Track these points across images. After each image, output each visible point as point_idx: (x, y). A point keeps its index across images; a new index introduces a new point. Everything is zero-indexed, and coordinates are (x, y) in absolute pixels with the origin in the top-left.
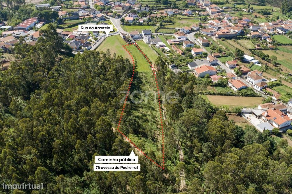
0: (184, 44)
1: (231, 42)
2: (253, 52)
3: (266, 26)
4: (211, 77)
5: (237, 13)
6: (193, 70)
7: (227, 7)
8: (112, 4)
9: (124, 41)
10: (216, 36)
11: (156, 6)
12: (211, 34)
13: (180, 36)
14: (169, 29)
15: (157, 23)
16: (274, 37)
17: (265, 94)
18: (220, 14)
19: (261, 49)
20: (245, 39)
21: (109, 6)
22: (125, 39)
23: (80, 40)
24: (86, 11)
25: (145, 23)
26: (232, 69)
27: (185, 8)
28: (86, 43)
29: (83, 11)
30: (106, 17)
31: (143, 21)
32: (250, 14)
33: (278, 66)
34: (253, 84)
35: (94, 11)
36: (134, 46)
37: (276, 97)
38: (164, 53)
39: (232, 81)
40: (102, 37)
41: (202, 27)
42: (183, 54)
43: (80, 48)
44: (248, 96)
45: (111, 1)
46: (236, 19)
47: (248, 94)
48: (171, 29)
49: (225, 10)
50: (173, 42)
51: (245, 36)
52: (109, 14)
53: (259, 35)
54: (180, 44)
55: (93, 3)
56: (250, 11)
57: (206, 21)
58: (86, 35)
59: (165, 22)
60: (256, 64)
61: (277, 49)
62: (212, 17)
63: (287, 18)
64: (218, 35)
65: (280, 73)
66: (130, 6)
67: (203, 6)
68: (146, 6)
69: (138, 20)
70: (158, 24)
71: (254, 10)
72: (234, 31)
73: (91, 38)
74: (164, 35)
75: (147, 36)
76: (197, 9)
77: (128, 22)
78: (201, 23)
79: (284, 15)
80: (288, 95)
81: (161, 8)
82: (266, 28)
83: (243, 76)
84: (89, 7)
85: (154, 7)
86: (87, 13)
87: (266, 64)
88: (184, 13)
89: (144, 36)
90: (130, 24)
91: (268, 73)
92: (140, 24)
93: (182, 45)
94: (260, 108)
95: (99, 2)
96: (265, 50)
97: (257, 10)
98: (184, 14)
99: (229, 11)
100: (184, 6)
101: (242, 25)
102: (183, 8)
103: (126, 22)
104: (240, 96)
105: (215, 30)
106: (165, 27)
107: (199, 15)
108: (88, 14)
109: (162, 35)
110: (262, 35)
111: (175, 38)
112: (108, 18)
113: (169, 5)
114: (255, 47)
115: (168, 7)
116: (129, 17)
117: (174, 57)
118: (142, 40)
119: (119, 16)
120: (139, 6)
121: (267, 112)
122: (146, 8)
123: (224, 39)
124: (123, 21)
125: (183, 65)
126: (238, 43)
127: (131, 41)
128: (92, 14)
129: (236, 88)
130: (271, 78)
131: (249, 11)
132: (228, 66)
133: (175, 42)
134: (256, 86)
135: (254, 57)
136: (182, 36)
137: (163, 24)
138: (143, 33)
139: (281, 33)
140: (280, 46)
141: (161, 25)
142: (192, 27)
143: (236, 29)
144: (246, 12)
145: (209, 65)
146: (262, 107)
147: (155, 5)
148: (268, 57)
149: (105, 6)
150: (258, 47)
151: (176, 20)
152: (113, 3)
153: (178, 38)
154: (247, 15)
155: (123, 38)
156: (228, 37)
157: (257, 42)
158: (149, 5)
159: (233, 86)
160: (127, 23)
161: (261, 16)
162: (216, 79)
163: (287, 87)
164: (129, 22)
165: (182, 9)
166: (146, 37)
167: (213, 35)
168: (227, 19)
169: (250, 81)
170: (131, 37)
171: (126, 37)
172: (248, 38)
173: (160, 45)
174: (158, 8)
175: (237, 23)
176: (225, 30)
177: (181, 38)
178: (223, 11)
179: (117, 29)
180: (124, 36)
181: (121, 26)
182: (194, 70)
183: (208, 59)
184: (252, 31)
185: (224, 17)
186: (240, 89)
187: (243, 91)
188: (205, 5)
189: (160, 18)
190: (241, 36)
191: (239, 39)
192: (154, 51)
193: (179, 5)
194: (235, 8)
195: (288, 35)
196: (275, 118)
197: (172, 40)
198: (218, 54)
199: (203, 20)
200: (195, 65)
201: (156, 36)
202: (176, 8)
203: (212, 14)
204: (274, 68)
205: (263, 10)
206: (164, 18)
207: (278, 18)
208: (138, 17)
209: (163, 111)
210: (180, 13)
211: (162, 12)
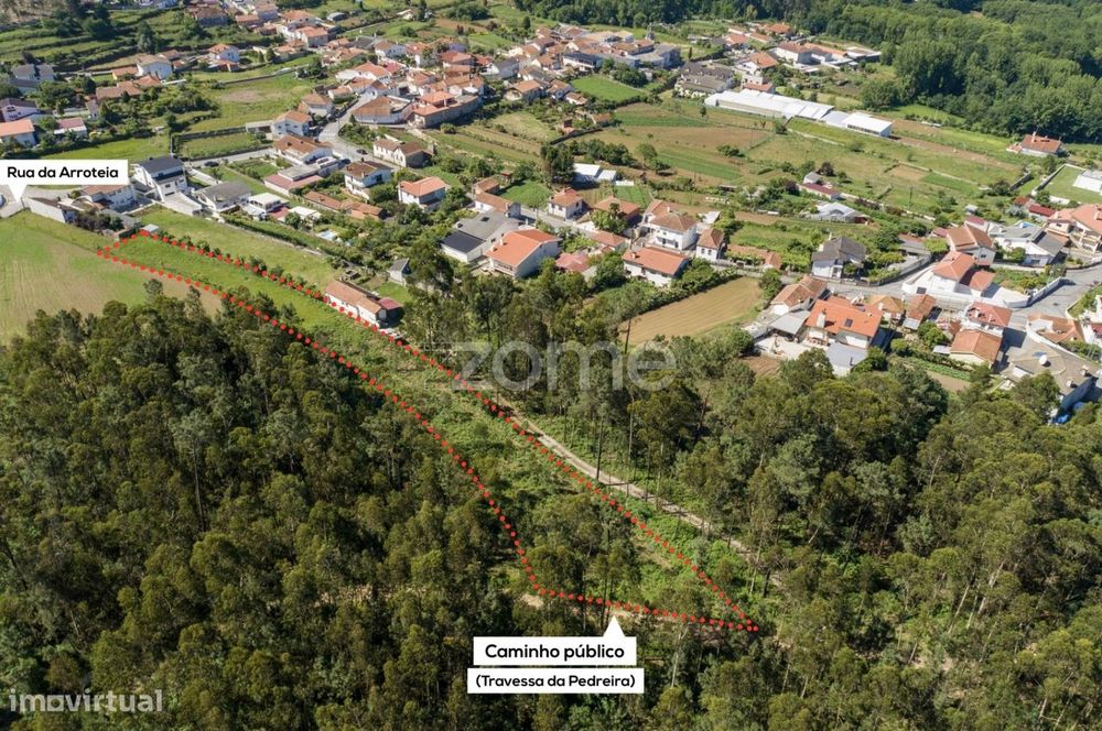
0: (347, 178)
1: (475, 129)
3: (528, 56)
4: (559, 264)
5: (393, 30)
6: (476, 261)
7: (338, 14)
9: (81, 230)
10: (417, 120)
11: (74, 52)
12: (395, 118)
14: (220, 134)
15: (149, 121)
16: (576, 84)
17: (741, 266)
18: (344, 41)
19: (581, 134)
20: (509, 112)
22: (78, 220)
25: (99, 134)
26: (581, 220)
31: (84, 128)
32: (432, 26)
33: (672, 174)
34: (680, 248)
36: (156, 241)
37: (772, 262)
38: (307, 234)
39: (637, 257)
41: (338, 101)
42: (383, 215)
44: (710, 288)
46: (431, 51)
47: (707, 282)
48: (227, 132)
49: (343, 23)
50: (297, 179)
51: (503, 102)
53: (540, 90)
54: (330, 181)
56: (426, 16)
57: (324, 77)
59: (181, 112)
60: (618, 183)
61: (619, 122)
62: (333, 59)
64: (426, 117)
65: (700, 192)
67: (261, 24)
68: (21, 58)
69: (57, 126)
70: (158, 125)
71: (433, 10)
72: (464, 93)
74: (227, 161)
75: (172, 184)
76: (248, 37)
77: (19, 145)
78: (321, 88)
80: (796, 248)
81: (98, 56)
82: (536, 63)
83: (630, 231)
85: (64, 56)
87: (642, 176)
88: (214, 59)
89: (160, 190)
90: (30, 152)
91: (674, 201)
92: (78, 143)
93: (341, 181)
94: (780, 309)
96: (593, 132)
97: (439, 9)
98: (213, 65)
99: (357, 27)
100: (192, 35)
101: (467, 68)
103: (11, 147)
104: (690, 294)
105: (399, 103)
106: (195, 129)
107: (275, 60)
110: (547, 88)
111: (290, 166)
113: (127, 39)
114: (562, 132)
115: (126, 48)
117: (365, 235)
118: (161, 207)
121: (824, 313)
122: (37, 70)
123: (450, 126)
126: (504, 131)
127: (119, 221)
129: (665, 275)
130: (700, 215)
131: (422, 18)
132: (563, 213)
133: (301, 178)
134: (699, 249)
135: (593, 163)
136: (317, 150)
137: (181, 119)
138: (144, 176)
139: (584, 70)
140: (616, 111)
141: (175, 127)
142: (303, 107)
143: (466, 83)
144: (411, 20)
146: (788, 306)
147: (66, 50)
148: (626, 151)
150: (571, 129)
153: (301, 163)
155: (64, 221)
156: (455, 118)
157: (549, 112)
158: (37, 54)
159: (648, 273)
160: (16, 149)
161: (476, 28)
162: (581, 267)
163: (759, 226)
164: (21, 141)
165: (188, 48)
167: (403, 122)
168: (388, 56)
169: (664, 241)
170: (99, 206)
171: (76, 211)
172: (515, 107)
173: (268, 207)
174: (85, 59)
175: (440, 64)
177: (316, 158)
178: (340, 30)
180: (65, 212)
182: (483, 257)
183: (482, 208)
184: (505, 79)
185: (373, 50)
186: (679, 275)
187: (688, 277)
188: (265, 19)
189: (147, 98)
190: (486, 106)
191: (491, 115)
192: (259, 235)
193: (166, 32)
194: (366, 11)
195: (606, 73)
196: (849, 323)
197: (287, 176)
198: (491, 183)
199: (314, 74)
200: (475, 242)
201: (202, 176)
202: (163, 46)
203: (313, 46)
204: (669, 180)
205: (460, 6)
206: (163, 98)
207: (527, 24)
208: (43, 112)
209: (540, 439)
210: (195, 63)
211: (123, 72)
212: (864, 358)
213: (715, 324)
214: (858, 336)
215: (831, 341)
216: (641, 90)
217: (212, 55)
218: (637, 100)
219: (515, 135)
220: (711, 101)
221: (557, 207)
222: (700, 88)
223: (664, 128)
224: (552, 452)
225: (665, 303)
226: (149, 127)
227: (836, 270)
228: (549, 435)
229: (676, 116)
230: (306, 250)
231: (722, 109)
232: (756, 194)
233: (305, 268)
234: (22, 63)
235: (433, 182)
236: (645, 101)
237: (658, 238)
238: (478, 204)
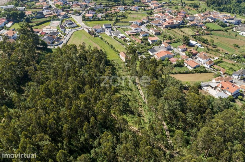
0: (140, 34)
1: (176, 30)
2: (194, 38)
3: (199, 16)
4: (170, 59)
5: (174, 7)
6: (153, 55)
7: (164, 3)
8: (70, 3)
9: (89, 34)
10: (163, 26)
12: (159, 25)
13: (136, 27)
14: (124, 22)
16: (207, 24)
17: (214, 70)
18: (161, 8)
19: (200, 35)
20: (186, 28)
21: (68, 5)
22: (90, 33)
23: (52, 35)
24: (50, 11)
25: (103, 19)
26: (183, 52)
27: (132, 4)
28: (57, 38)
29: (46, 10)
30: (68, 15)
31: (101, 17)
32: (184, 8)
33: (216, 48)
34: (203, 63)
35: (57, 10)
36: (99, 39)
37: (222, 71)
38: (126, 43)
39: (187, 62)
40: (69, 32)
41: (150, 20)
42: (142, 42)
43: (53, 43)
44: (202, 73)
45: (69, 1)
46: (176, 12)
47: (202, 71)
48: (125, 22)
49: (164, 5)
50: (131, 33)
51: (186, 25)
52: (70, 12)
53: (196, 24)
54: (137, 34)
55: (53, 3)
56: (183, 5)
57: (152, 14)
58: (55, 31)
59: (120, 17)
60: (200, 47)
61: (212, 34)
62: (156, 11)
63: (211, 9)
64: (165, 25)
65: (219, 53)
66: (86, 4)
67: (146, 3)
68: (99, 4)
69: (97, 16)
70: (114, 19)
71: (186, 4)
72: (177, 22)
73: (60, 33)
74: (121, 27)
75: (108, 29)
76: (142, 5)
77: (89, 18)
78: (149, 17)
79: (209, 7)
80: (231, 69)
81: (113, 5)
82: (200, 18)
83: (193, 57)
84: (50, 7)
85: (107, 4)
86: (50, 12)
87: (207, 47)
88: (133, 9)
89: (106, 30)
90: (90, 20)
91: (210, 53)
92: (99, 20)
93: (139, 35)
94: (214, 81)
95: (58, 2)
96: (203, 35)
97: (188, 4)
98: (132, 9)
99: (167, 6)
100: (131, 3)
101: (181, 17)
102: (131, 5)
103: (87, 19)
104: (196, 73)
105: (161, 21)
106: (120, 21)
107: (145, 10)
108: (51, 13)
109: (119, 28)
110: (198, 24)
111: (132, 30)
112: (70, 16)
113: (119, 2)
114: (195, 34)
115: (118, 4)
116: (89, 14)
117: (135, 45)
118: (105, 33)
119: (80, 14)
120: (93, 4)
121: (222, 84)
122: (100, 6)
123: (170, 28)
124: (84, 17)
125: (145, 52)
126: (182, 31)
127: (96, 34)
128: (55, 12)
129: (192, 67)
130: (214, 57)
131: (182, 5)
132: (180, 50)
133: (132, 33)
134: (205, 64)
135: (197, 41)
136: (138, 28)
137: (118, 18)
138: (104, 27)
139: (211, 21)
140: (213, 32)
141: (117, 20)
142: (142, 20)
143: (178, 20)
144: (180, 6)
145: (165, 50)
146: (216, 81)
147: (107, 3)
148: (207, 41)
149: (64, 5)
150: (198, 34)
151: (127, 15)
152: (71, 2)
153: (134, 30)
154: (182, 8)
155: (87, 32)
156: (172, 27)
157: (195, 29)
158: (102, 3)
159: (188, 66)
160: (88, 19)
161: (193, 9)
162: (174, 61)
163: (228, 63)
164: (90, 18)
165: (130, 6)
166: (107, 30)
167: (161, 26)
168: (168, 12)
169: (199, 61)
170: (94, 31)
171: (90, 31)
172: (188, 27)
173: (121, 36)
174: (110, 5)
175: (177, 15)
176: (170, 21)
177: (137, 29)
178: (162, 6)
179: (80, 24)
180: (88, 31)
181: (83, 22)
182: (155, 55)
183: (163, 45)
184: (190, 21)
185: (165, 11)
186: (195, 68)
187: (197, 69)
188: (148, 2)
189: (115, 14)
190: (181, 25)
191: (181, 27)
192: (117, 41)
193: (127, 2)
194: (171, 3)
195: (217, 23)
196: (228, 88)
197: (130, 32)
198: (169, 41)
199: (150, 14)
200: (155, 51)
201: (115, 29)
202: (125, 4)
203: (155, 8)
204: (214, 49)
205: (192, 4)
206: (118, 14)
207: (206, 10)
208: (96, 13)
209: (140, 91)
210: (129, 9)
211: (114, 8)
212: (227, 97)
213: (197, 80)
214: (229, 92)
215: (222, 91)
216: (223, 28)
217: (133, 8)
218: (221, 30)
219: (184, 33)
220: (241, 34)
221: (179, 48)
222: (240, 30)
223: (223, 37)
224: (140, 93)
225: (188, 73)
226: (112, 19)
227: (239, 77)
228: (142, 90)
229: (228, 35)
230: (123, 46)
231: (243, 36)
232: (232, 56)
233: (121, 49)
234: (99, 5)
235: (157, 38)
236: (222, 31)
237: (198, 60)
238: (162, 44)
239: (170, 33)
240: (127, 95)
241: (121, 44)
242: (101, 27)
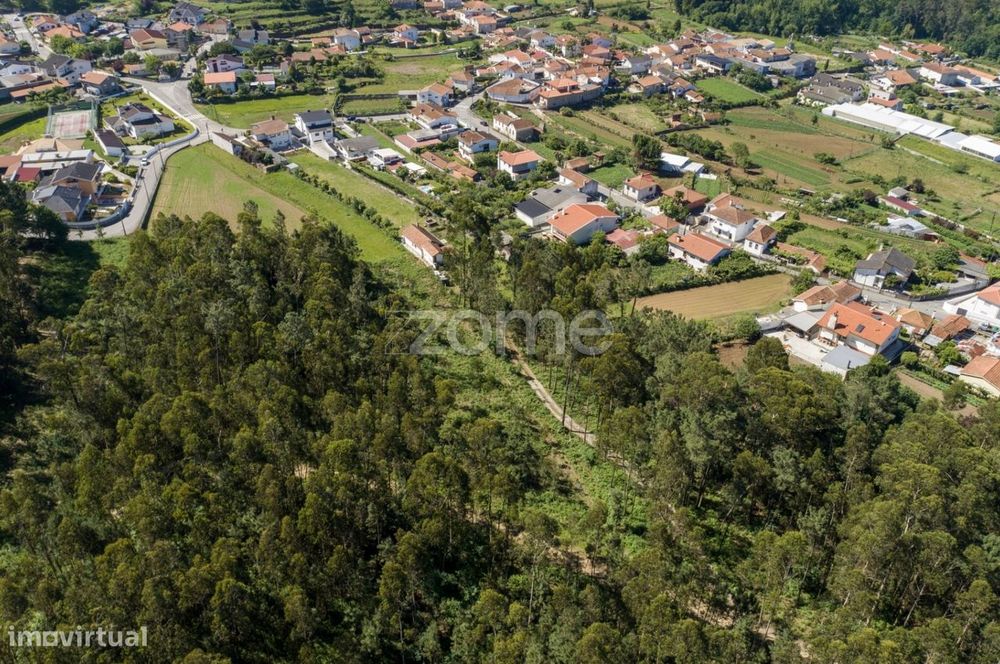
0: (460, 144)
1: (591, 115)
2: (671, 140)
3: (664, 55)
4: (610, 237)
5: (556, 24)
6: (540, 226)
7: (514, 6)
8: (115, 28)
9: (242, 162)
10: (541, 102)
11: (289, 22)
12: (522, 98)
13: (437, 117)
14: (377, 97)
15: (325, 82)
16: (700, 84)
17: (783, 263)
18: (509, 30)
19: (687, 129)
20: (627, 103)
21: (105, 38)
22: (242, 153)
23: (75, 181)
24: (29, 67)
25: (283, 88)
26: (649, 204)
27: (390, 20)
28: (102, 190)
29: (14, 67)
30: (123, 82)
31: (273, 83)
32: (594, 22)
33: (758, 174)
34: (733, 239)
35: (65, 64)
36: (292, 177)
37: (816, 264)
38: (410, 185)
39: (681, 241)
40: (148, 158)
41: (482, 79)
42: (477, 178)
43: (87, 216)
44: (744, 278)
45: (107, 20)
46: (575, 43)
47: (743, 273)
48: (383, 97)
49: (515, 15)
50: (420, 141)
51: (625, 93)
52: (128, 68)
53: (662, 85)
54: (447, 146)
55: (33, 29)
56: (590, 14)
57: (479, 58)
58: (83, 158)
59: (352, 77)
60: (702, 175)
61: (728, 122)
62: (493, 44)
63: (695, 23)
64: (549, 99)
65: (778, 193)
66: (191, 30)
67: (445, 11)
68: (250, 25)
69: (254, 79)
70: (331, 86)
71: (598, 9)
72: (590, 82)
73: (107, 168)
74: (372, 120)
75: (321, 133)
76: (430, 20)
77: (221, 91)
78: (471, 68)
79: (686, 16)
80: (844, 253)
81: (308, 27)
82: (669, 62)
83: (690, 219)
84: (25, 51)
85: (281, 25)
86: (35, 75)
87: (727, 172)
88: (396, 37)
89: (310, 136)
90: (229, 97)
91: (748, 198)
92: (267, 94)
93: (455, 146)
94: (800, 306)
95: (59, 26)
96: (698, 128)
97: (605, 8)
98: (394, 41)
99: (527, 19)
100: (385, 15)
101: (601, 61)
102: (384, 22)
103: (215, 92)
104: (721, 282)
105: (529, 85)
106: (359, 92)
107: (446, 42)
108: (40, 78)
109: (364, 122)
110: (670, 84)
111: (420, 128)
112: (133, 85)
113: (333, 15)
114: (669, 125)
115: (331, 22)
116: (216, 70)
117: (456, 192)
118: (308, 151)
119: (174, 74)
120: (223, 27)
121: (836, 316)
122: (257, 34)
123: (569, 109)
124: (197, 87)
125: (501, 216)
126: (616, 119)
127: (271, 158)
128: (58, 74)
129: (702, 261)
130: (767, 213)
131: (586, 15)
132: (635, 195)
133: (424, 140)
134: (747, 242)
135: (685, 155)
136: (443, 118)
137: (349, 82)
138: (300, 125)
139: (713, 71)
140: (728, 112)
141: (343, 88)
142: (450, 81)
143: (593, 74)
144: (576, 16)
145: (582, 199)
146: (809, 304)
147: (284, 21)
148: (722, 148)
149: (89, 38)
150: (678, 123)
151: (379, 65)
152: (116, 24)
153: (428, 127)
154: (586, 24)
155: (232, 153)
156: (577, 103)
157: (664, 106)
158: (262, 22)
159: (688, 258)
160: (218, 95)
161: (631, 27)
162: (630, 244)
163: (821, 230)
164: (224, 88)
165: (379, 26)
166: (317, 138)
167: (529, 102)
168: (541, 46)
169: (720, 232)
170: (261, 144)
171: (243, 146)
172: (635, 99)
173: (386, 160)
174: (297, 29)
175: (581, 55)
176: (565, 82)
177: (440, 125)
178: (510, 21)
179: (187, 120)
180: (234, 146)
181: (198, 109)
182: (547, 224)
183: (563, 181)
184: (635, 74)
185: (529, 39)
186: (716, 262)
187: (724, 265)
188: (449, 6)
189: (329, 64)
190: (609, 95)
191: (610, 104)
192: (373, 182)
193: (365, 11)
194: (540, 5)
195: (734, 76)
196: (861, 328)
197: (413, 136)
198: (582, 162)
199: (472, 55)
200: (544, 209)
201: (348, 130)
202: (360, 23)
203: (482, 32)
204: (753, 179)
205: (623, 7)
206: (342, 64)
207: (678, 26)
208: (247, 67)
209: (530, 382)
210: (381, 39)
211: (319, 41)
213: (735, 311)
214: (868, 342)
215: (841, 343)
216: (762, 95)
217: (396, 33)
218: (754, 104)
219: (625, 123)
220: (828, 111)
221: (631, 189)
222: (820, 98)
223: (772, 131)
224: (535, 395)
225: (694, 286)
226: (323, 87)
227: (877, 280)
228: (539, 380)
229: (787, 121)
230: (405, 198)
231: (838, 120)
232: (830, 201)
233: (397, 213)
234: (249, 28)
235: (530, 155)
236: (762, 105)
237: (716, 229)
238: (561, 178)
239: (576, 131)
240: (483, 407)
241: (393, 192)
242: (287, 127)
